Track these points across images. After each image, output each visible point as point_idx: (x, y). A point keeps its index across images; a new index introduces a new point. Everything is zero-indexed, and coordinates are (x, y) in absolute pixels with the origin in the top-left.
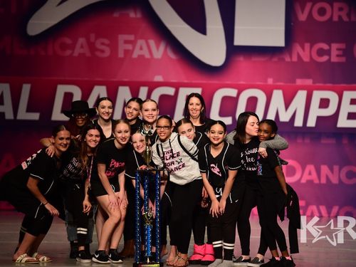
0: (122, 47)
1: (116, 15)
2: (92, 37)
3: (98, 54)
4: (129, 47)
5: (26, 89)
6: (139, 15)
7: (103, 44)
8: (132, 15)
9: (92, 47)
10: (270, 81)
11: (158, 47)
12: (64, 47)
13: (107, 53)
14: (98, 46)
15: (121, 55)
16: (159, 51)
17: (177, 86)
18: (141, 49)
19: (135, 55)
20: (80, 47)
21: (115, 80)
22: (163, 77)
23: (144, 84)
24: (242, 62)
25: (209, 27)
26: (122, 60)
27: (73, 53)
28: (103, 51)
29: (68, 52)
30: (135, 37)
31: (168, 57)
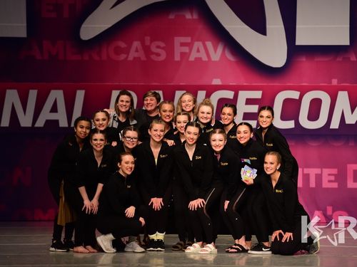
0: (178, 50)
1: (172, 17)
2: (148, 39)
3: (153, 57)
4: (186, 49)
5: (80, 95)
6: (195, 16)
7: (158, 47)
8: (188, 16)
9: (147, 50)
10: (335, 82)
11: (215, 50)
12: (118, 51)
13: (163, 56)
14: (154, 49)
15: (177, 58)
16: (217, 53)
17: (236, 89)
18: (198, 51)
19: (192, 58)
20: (135, 51)
21: (172, 84)
22: (221, 81)
23: (202, 88)
24: (304, 63)
25: (269, 27)
26: (179, 63)
27: (127, 57)
28: (158, 55)
29: (123, 57)
30: (192, 39)
31: (227, 59)
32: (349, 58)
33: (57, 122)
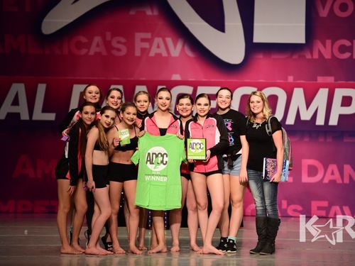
0: (139, 46)
1: (132, 13)
2: (108, 35)
3: (115, 52)
4: (146, 45)
5: (42, 89)
6: (156, 13)
7: (119, 42)
8: (149, 12)
9: (108, 45)
10: (291, 79)
11: (175, 45)
12: (80, 46)
13: (124, 51)
14: (115, 44)
15: (138, 53)
16: (176, 49)
17: (195, 85)
18: (158, 47)
19: (152, 54)
20: (96, 46)
21: (132, 79)
22: (181, 76)
23: (162, 83)
24: (261, 60)
25: (227, 24)
26: (139, 58)
27: (89, 52)
28: (119, 50)
29: (84, 51)
30: (152, 36)
31: (186, 55)
32: (305, 56)
33: (18, 115)
